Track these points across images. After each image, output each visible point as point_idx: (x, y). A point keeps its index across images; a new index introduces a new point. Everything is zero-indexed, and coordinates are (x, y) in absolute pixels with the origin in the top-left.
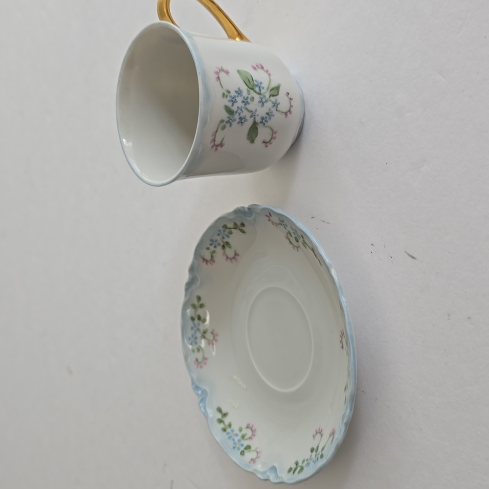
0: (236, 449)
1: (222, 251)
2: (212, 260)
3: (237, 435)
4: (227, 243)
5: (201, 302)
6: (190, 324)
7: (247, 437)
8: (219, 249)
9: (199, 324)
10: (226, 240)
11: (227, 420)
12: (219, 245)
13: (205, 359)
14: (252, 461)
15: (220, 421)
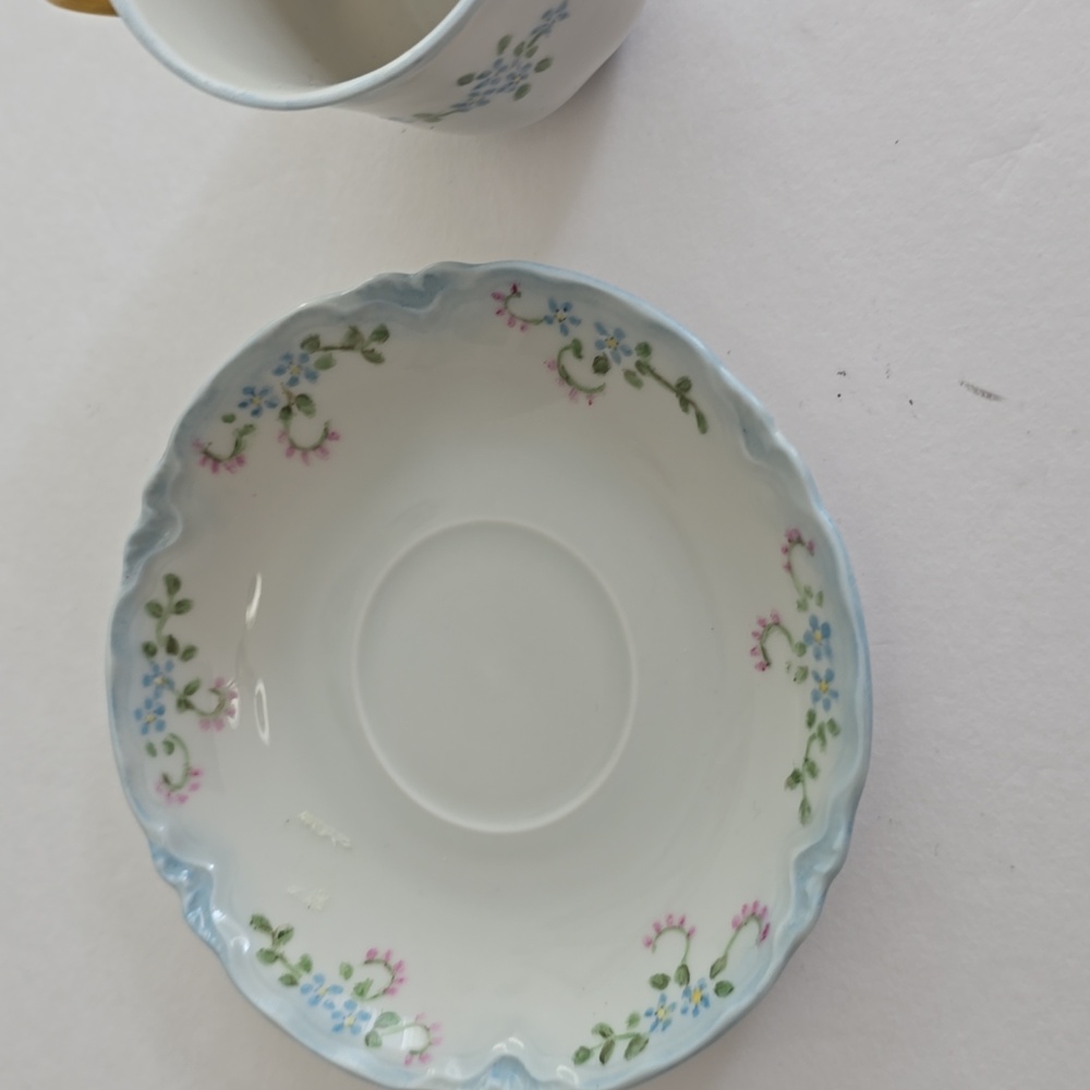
0: (347, 1032)
1: (279, 425)
2: (237, 455)
3: (336, 990)
4: (304, 399)
5: (179, 596)
6: (141, 666)
7: (372, 991)
8: (269, 421)
9: (170, 666)
10: (303, 387)
11: (292, 951)
12: (272, 405)
13: (191, 773)
14: (416, 1058)
15: (270, 957)
